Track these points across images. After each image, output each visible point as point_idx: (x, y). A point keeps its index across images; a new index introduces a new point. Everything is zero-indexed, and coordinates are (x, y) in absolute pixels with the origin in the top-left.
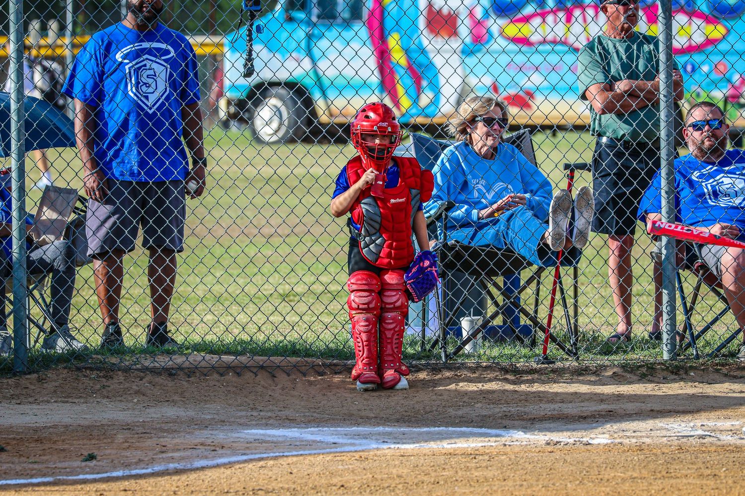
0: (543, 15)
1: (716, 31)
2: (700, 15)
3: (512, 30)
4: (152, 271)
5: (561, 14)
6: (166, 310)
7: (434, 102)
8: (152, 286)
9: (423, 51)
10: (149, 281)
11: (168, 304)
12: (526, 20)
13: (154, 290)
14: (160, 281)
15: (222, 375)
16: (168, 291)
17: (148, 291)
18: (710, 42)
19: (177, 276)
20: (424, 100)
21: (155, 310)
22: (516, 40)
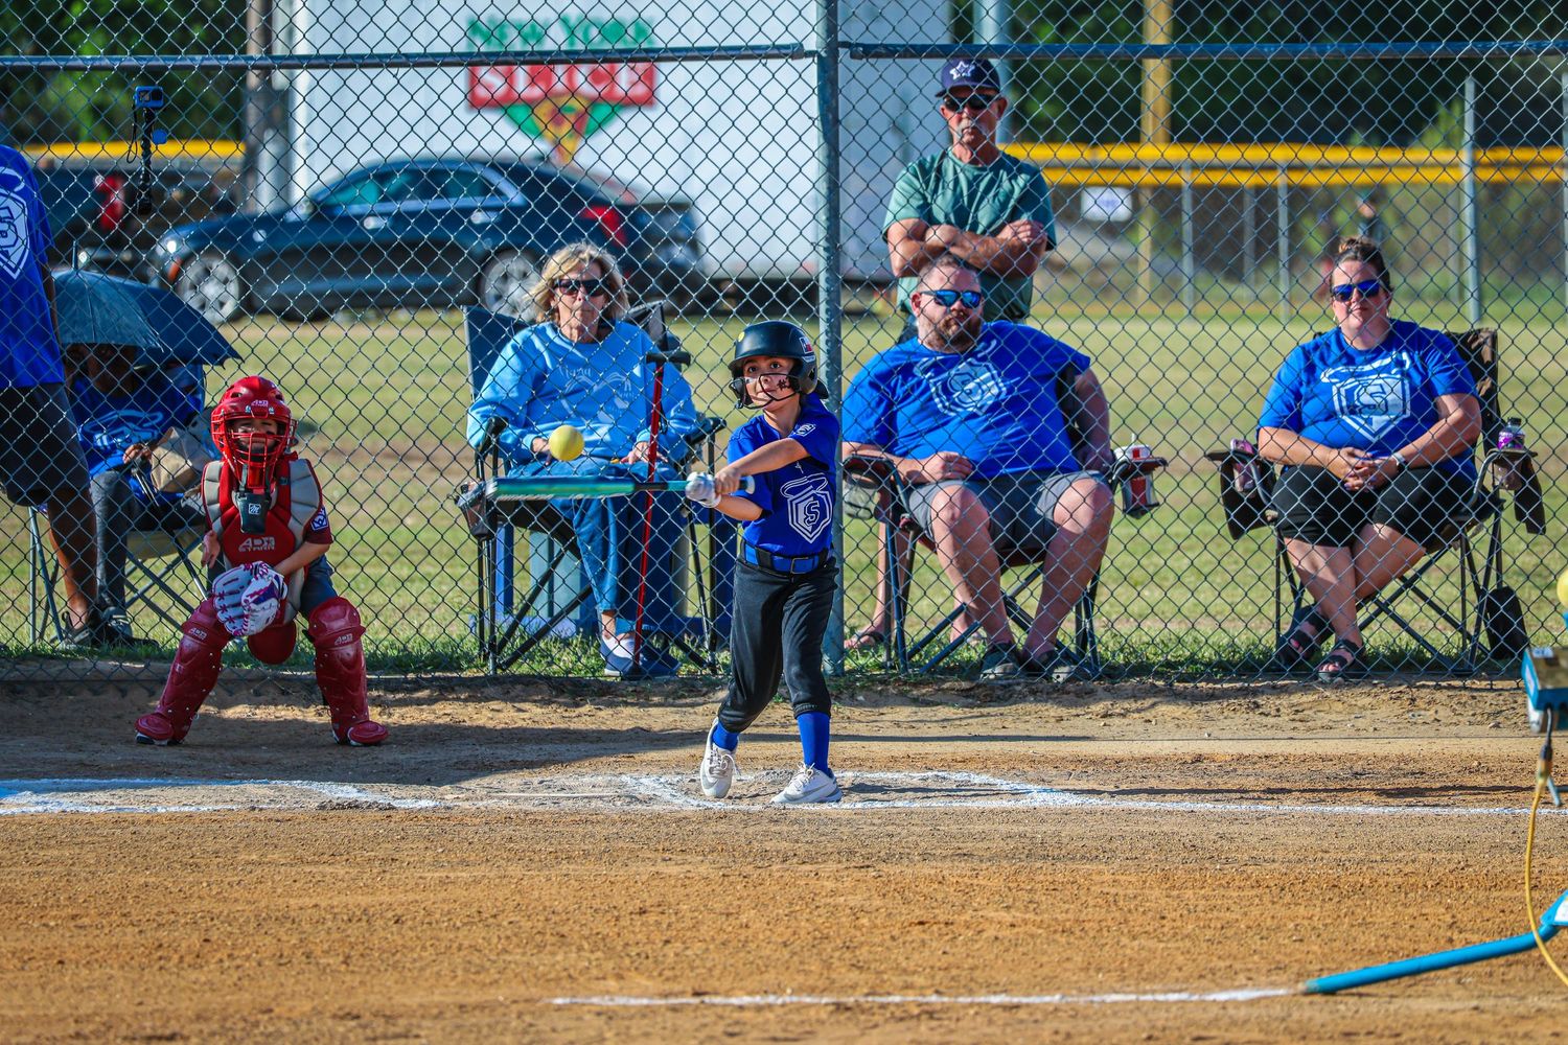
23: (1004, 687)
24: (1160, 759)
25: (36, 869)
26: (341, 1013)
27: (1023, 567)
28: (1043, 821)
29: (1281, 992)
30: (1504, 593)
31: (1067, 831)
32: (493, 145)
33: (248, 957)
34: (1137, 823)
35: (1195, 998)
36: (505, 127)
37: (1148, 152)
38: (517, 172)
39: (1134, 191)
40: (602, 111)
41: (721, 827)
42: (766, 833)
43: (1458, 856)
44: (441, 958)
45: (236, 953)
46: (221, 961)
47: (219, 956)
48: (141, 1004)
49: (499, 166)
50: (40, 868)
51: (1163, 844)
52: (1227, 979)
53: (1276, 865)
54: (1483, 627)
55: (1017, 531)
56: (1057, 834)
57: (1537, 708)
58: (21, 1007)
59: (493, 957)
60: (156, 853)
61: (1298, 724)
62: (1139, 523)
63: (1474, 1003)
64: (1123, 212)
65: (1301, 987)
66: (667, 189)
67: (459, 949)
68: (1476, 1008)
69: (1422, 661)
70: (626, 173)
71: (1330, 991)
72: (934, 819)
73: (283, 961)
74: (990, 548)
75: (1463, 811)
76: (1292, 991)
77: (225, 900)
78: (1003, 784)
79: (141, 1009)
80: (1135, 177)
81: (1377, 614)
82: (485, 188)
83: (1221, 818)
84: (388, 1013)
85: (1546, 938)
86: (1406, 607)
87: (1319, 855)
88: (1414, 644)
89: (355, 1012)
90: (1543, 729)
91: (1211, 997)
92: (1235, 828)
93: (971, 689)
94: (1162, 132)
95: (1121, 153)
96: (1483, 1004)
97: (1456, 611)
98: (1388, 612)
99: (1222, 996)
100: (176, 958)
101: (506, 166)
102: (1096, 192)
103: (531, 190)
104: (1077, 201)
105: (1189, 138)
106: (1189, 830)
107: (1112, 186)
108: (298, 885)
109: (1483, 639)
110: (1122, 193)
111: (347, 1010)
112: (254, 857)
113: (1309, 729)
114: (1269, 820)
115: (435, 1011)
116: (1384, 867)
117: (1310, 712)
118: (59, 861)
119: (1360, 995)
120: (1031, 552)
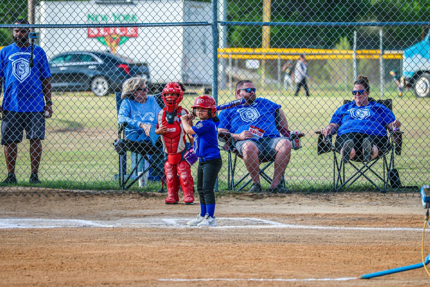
4: (31, 150)
6: (37, 167)
8: (31, 157)
10: (30, 154)
11: (39, 165)
13: (32, 159)
14: (35, 154)
15: (18, 196)
16: (39, 159)
17: (30, 159)
19: (42, 152)
21: (32, 167)
23: (261, 195)
24: (305, 214)
25: (11, 243)
26: (103, 283)
27: (266, 163)
28: (278, 231)
29: (355, 278)
30: (395, 170)
31: (285, 234)
32: (96, 49)
33: (75, 268)
34: (303, 232)
35: (332, 280)
36: (99, 44)
37: (264, 50)
38: (102, 56)
39: (260, 61)
40: (124, 39)
41: (192, 233)
42: (204, 235)
43: (392, 241)
44: (126, 268)
45: (71, 267)
46: (68, 269)
47: (67, 267)
48: (49, 280)
49: (97, 54)
50: (12, 243)
51: (312, 238)
52: (340, 275)
53: (343, 244)
54: (389, 180)
55: (265, 153)
56: (283, 235)
57: (425, 202)
58: (17, 281)
59: (141, 268)
60: (42, 239)
61: (341, 205)
62: (297, 151)
63: (407, 282)
64: (257, 67)
65: (360, 277)
66: (143, 61)
67: (131, 266)
68: (408, 283)
69: (373, 189)
70: (132, 56)
71: (368, 278)
72: (249, 230)
73: (85, 269)
74: (257, 158)
75: (390, 229)
76: (357, 278)
77: (64, 252)
78: (265, 221)
79: (50, 281)
80: (261, 57)
81: (361, 175)
82: (93, 60)
83: (326, 231)
84: (116, 283)
85: (426, 264)
86: (369, 174)
87: (355, 241)
88: (371, 184)
89: (107, 283)
90: (426, 208)
91: (336, 280)
92: (330, 233)
93: (252, 195)
94: (268, 45)
95: (257, 51)
96: (410, 282)
97: (382, 176)
98: (364, 175)
99: (339, 279)
100: (55, 268)
101: (99, 54)
102: (251, 61)
103: (106, 61)
104: (245, 64)
105: (275, 47)
106: (318, 234)
107: (254, 59)
108: (83, 248)
109: (389, 183)
110: (257, 62)
111: (105, 282)
112: (69, 240)
113: (344, 207)
114: (339, 231)
115: (129, 282)
116: (373, 244)
117: (344, 202)
118: (16, 241)
119: (376, 279)
120: (269, 159)
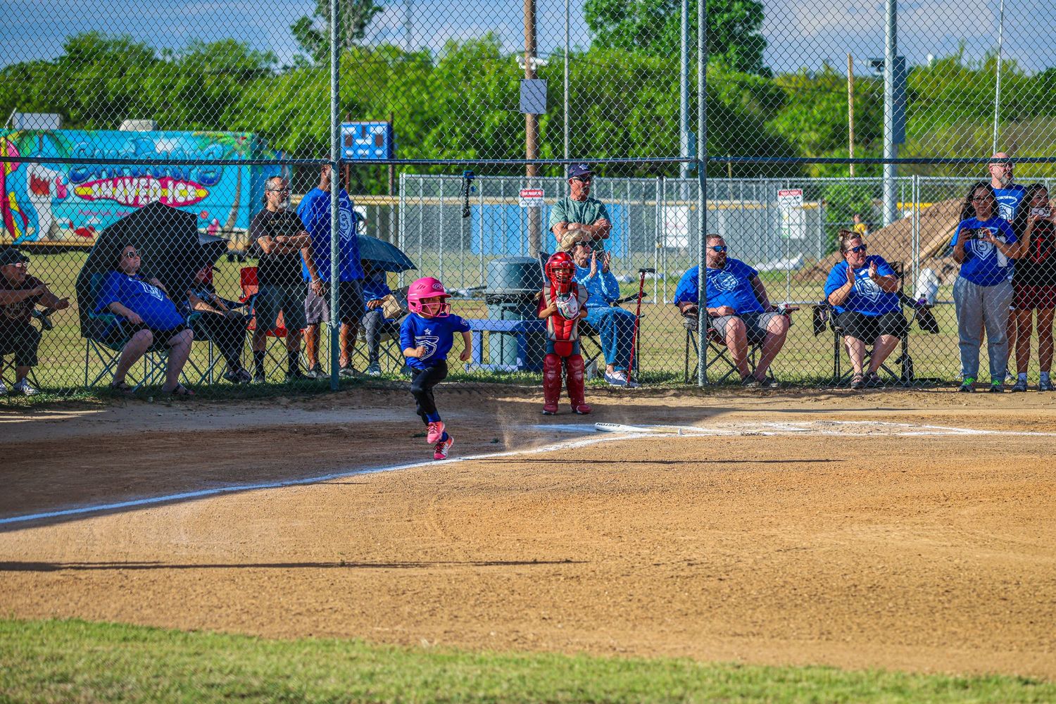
0: (100, 183)
1: (202, 193)
2: (192, 184)
3: (83, 191)
5: (110, 183)
7: (37, 233)
9: (28, 202)
12: (90, 185)
18: (198, 199)
20: (30, 230)
22: (83, 197)
